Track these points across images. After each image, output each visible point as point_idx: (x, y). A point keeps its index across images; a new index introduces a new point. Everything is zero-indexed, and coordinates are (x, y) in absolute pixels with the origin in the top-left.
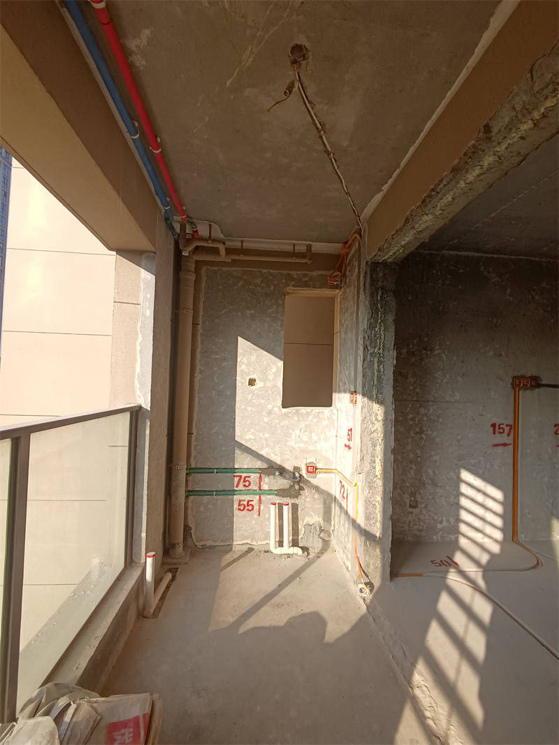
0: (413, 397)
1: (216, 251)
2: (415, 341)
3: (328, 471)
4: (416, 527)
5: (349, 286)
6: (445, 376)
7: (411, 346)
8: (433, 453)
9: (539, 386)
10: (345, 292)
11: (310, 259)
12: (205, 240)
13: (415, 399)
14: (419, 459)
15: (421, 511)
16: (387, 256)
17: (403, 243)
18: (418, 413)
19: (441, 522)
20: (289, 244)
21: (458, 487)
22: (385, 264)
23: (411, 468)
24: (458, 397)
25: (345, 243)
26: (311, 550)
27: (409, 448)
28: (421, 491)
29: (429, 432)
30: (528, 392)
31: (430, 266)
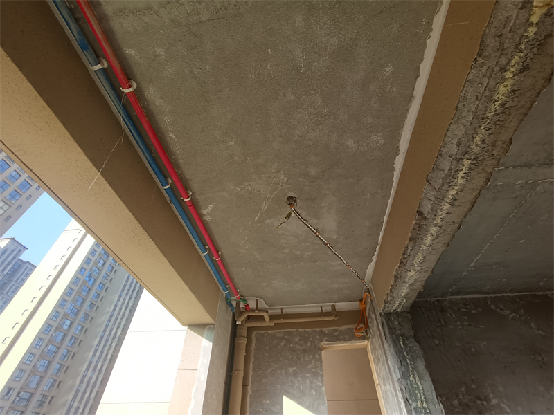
1: (262, 318)
5: (374, 336)
10: (372, 342)
11: (336, 316)
12: (253, 311)
16: (395, 307)
17: (403, 294)
20: (317, 306)
22: (396, 313)
31: (442, 310)
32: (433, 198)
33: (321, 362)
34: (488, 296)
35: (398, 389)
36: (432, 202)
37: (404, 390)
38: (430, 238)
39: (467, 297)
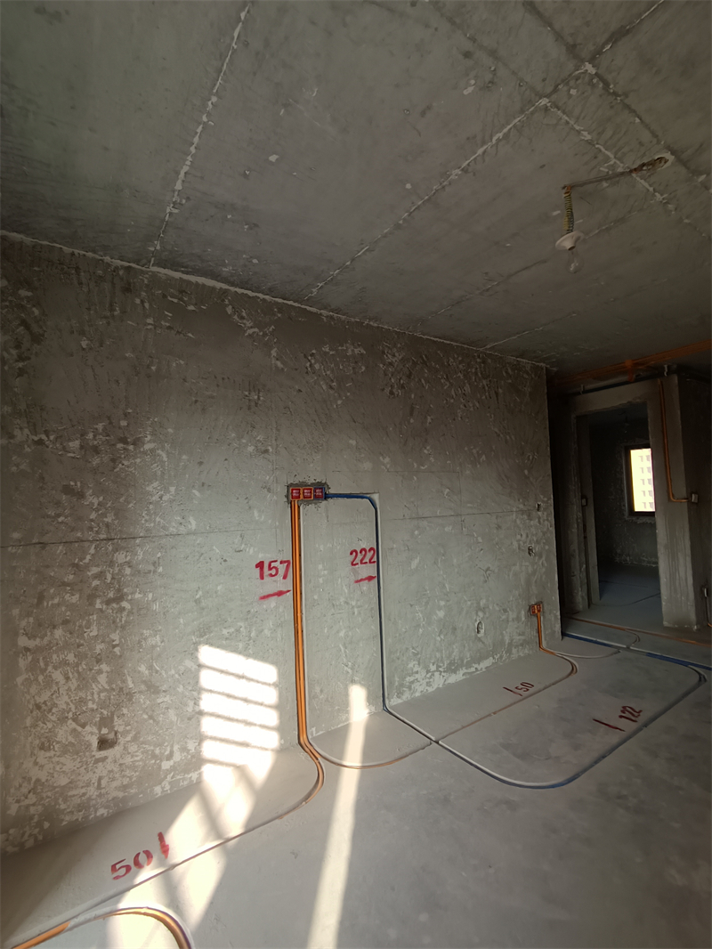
0: (97, 532)
2: (100, 426)
4: (115, 784)
6: (167, 491)
7: (91, 436)
8: (146, 633)
9: (326, 497)
13: (103, 536)
14: (117, 650)
15: (125, 749)
18: (112, 564)
19: (170, 757)
21: (196, 680)
23: (100, 672)
24: (193, 525)
27: (94, 633)
28: (125, 711)
29: (137, 596)
30: (312, 507)
34: (232, 289)
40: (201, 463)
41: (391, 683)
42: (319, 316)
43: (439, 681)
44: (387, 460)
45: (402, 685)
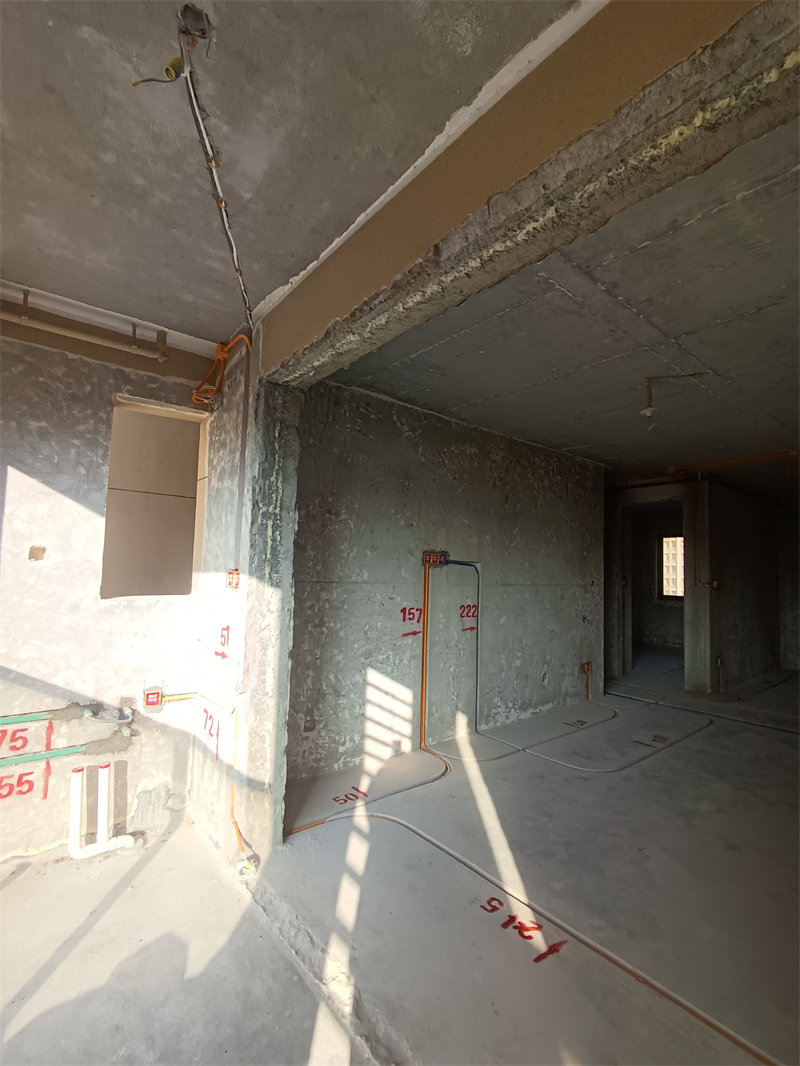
0: (312, 577)
2: (317, 501)
3: (182, 697)
4: (313, 757)
5: (228, 410)
6: (352, 550)
7: (311, 508)
8: (335, 651)
9: (447, 562)
10: (220, 418)
11: (164, 355)
13: (315, 580)
14: (318, 661)
15: (319, 733)
16: (292, 377)
17: (316, 364)
18: (318, 599)
19: (344, 744)
20: (126, 321)
21: (363, 692)
22: (285, 386)
23: (308, 676)
24: (366, 576)
25: (224, 344)
26: (149, 834)
27: (306, 648)
28: (320, 706)
29: (332, 624)
30: (438, 569)
31: (337, 403)
32: (471, 239)
33: (109, 426)
34: (398, 402)
35: (248, 488)
36: (466, 244)
37: (257, 491)
38: (418, 298)
39: (375, 395)
40: (372, 531)
41: (482, 712)
42: (449, 422)
43: (514, 716)
44: (489, 537)
45: (489, 715)
